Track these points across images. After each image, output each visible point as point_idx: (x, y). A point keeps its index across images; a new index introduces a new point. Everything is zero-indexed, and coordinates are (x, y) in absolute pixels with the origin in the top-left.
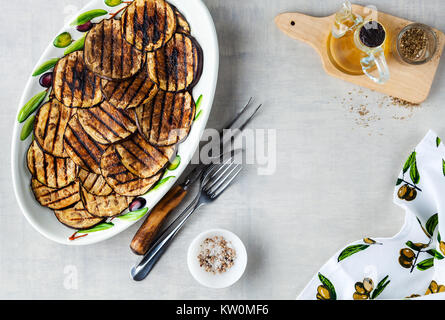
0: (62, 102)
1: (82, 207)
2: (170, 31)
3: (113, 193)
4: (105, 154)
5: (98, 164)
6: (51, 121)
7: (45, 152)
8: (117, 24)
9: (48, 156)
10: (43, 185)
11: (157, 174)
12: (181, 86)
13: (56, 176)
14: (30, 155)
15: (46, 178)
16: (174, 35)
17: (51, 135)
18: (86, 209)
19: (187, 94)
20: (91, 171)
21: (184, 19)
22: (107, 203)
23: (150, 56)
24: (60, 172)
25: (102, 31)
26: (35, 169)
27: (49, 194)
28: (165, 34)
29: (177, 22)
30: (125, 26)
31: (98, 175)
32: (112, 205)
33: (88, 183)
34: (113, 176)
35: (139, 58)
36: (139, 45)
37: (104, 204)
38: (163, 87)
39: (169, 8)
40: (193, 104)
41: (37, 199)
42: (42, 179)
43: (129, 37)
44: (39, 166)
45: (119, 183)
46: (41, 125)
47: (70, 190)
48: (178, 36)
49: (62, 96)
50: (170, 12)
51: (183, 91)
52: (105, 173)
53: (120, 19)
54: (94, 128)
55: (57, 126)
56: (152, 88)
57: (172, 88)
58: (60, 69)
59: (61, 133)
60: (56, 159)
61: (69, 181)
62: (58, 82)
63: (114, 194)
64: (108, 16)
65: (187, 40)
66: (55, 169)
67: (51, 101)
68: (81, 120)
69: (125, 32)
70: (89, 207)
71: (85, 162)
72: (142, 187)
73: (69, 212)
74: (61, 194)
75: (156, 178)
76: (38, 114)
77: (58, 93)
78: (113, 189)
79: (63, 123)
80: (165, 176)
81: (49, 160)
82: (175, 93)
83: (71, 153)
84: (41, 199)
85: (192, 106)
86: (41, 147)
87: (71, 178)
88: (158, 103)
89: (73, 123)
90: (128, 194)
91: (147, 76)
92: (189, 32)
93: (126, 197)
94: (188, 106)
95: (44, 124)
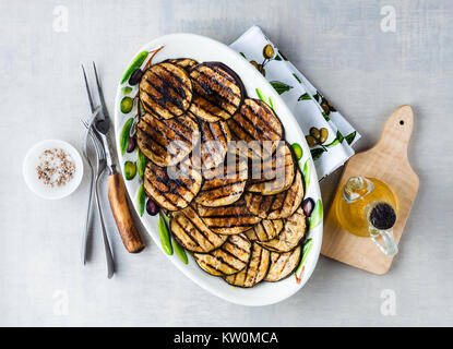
0: (179, 208)
1: (277, 255)
2: (184, 78)
3: (284, 220)
4: (248, 205)
5: (252, 215)
6: (188, 229)
7: (210, 253)
8: (148, 117)
9: (215, 253)
10: (236, 274)
11: (295, 173)
12: (237, 101)
13: (237, 258)
14: (204, 266)
15: (232, 267)
16: (190, 78)
17: (199, 238)
18: (281, 253)
19: (246, 101)
20: (253, 226)
21: (183, 59)
22: (290, 231)
23: (193, 109)
24: (235, 252)
25: (145, 133)
26: (218, 271)
27: (246, 274)
28: (183, 84)
29: (181, 67)
30: (154, 111)
31: (261, 222)
32: (294, 228)
33: (261, 236)
34: (271, 211)
35: (188, 119)
36: (178, 112)
37: (288, 235)
38: (226, 116)
39: (165, 65)
40: (259, 102)
41: (244, 287)
42: (230, 271)
43: (165, 115)
44: (219, 265)
45: (280, 210)
46: (186, 240)
47: (256, 254)
48: (194, 74)
49: (175, 205)
50: (170, 67)
51: (242, 103)
52: (263, 215)
53: (146, 112)
54: (220, 197)
55: (196, 227)
56: (220, 126)
57: (232, 110)
58: (151, 191)
59: (203, 228)
60: (222, 248)
61: (248, 250)
62: (160, 200)
63: (286, 220)
64: (136, 120)
65: (202, 69)
66: (230, 254)
67: (171, 217)
68: (205, 203)
69: (159, 116)
70: (281, 249)
71: (242, 225)
72: (296, 193)
73: (274, 269)
74: (254, 264)
75: (299, 176)
76: (175, 236)
77: (170, 206)
78: (281, 219)
79: (196, 220)
80: (302, 168)
81: (219, 254)
82: (239, 110)
83: (227, 231)
84: (247, 284)
85: (259, 104)
86: (204, 253)
87: (247, 246)
88: (237, 130)
89: (202, 212)
90: (294, 209)
91: (208, 123)
92: (196, 63)
93: (295, 212)
94: (257, 108)
95: (187, 237)
